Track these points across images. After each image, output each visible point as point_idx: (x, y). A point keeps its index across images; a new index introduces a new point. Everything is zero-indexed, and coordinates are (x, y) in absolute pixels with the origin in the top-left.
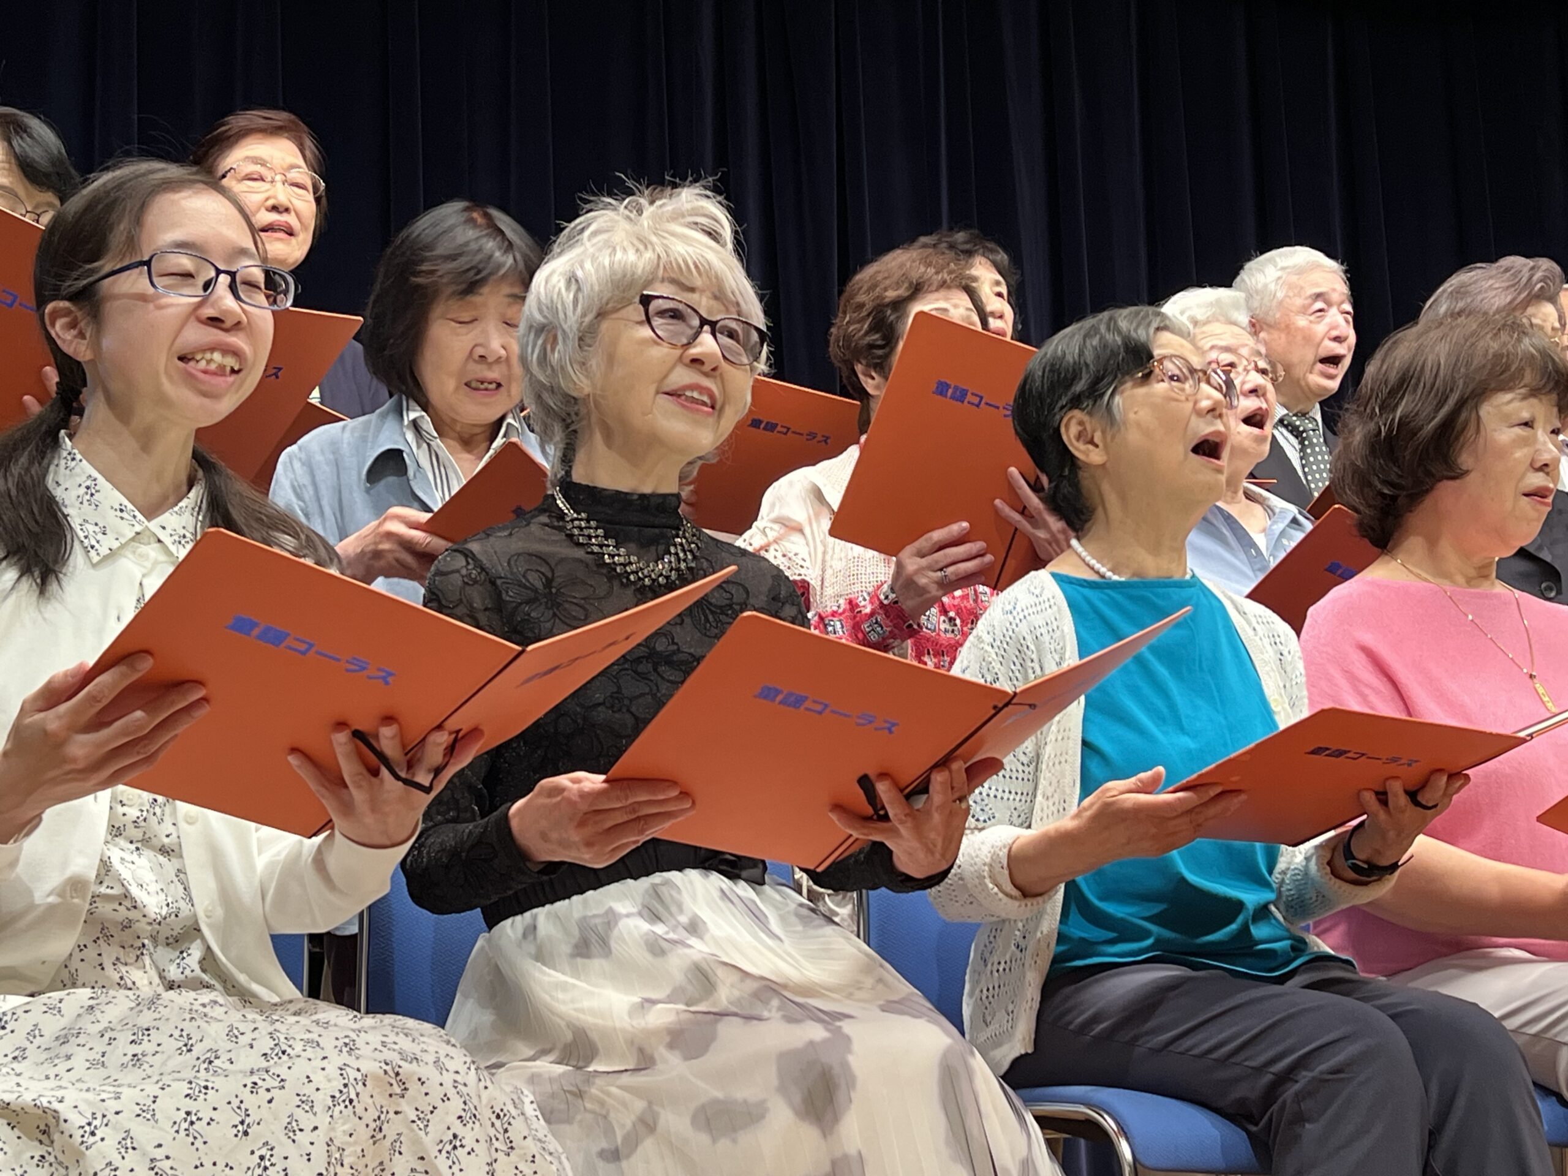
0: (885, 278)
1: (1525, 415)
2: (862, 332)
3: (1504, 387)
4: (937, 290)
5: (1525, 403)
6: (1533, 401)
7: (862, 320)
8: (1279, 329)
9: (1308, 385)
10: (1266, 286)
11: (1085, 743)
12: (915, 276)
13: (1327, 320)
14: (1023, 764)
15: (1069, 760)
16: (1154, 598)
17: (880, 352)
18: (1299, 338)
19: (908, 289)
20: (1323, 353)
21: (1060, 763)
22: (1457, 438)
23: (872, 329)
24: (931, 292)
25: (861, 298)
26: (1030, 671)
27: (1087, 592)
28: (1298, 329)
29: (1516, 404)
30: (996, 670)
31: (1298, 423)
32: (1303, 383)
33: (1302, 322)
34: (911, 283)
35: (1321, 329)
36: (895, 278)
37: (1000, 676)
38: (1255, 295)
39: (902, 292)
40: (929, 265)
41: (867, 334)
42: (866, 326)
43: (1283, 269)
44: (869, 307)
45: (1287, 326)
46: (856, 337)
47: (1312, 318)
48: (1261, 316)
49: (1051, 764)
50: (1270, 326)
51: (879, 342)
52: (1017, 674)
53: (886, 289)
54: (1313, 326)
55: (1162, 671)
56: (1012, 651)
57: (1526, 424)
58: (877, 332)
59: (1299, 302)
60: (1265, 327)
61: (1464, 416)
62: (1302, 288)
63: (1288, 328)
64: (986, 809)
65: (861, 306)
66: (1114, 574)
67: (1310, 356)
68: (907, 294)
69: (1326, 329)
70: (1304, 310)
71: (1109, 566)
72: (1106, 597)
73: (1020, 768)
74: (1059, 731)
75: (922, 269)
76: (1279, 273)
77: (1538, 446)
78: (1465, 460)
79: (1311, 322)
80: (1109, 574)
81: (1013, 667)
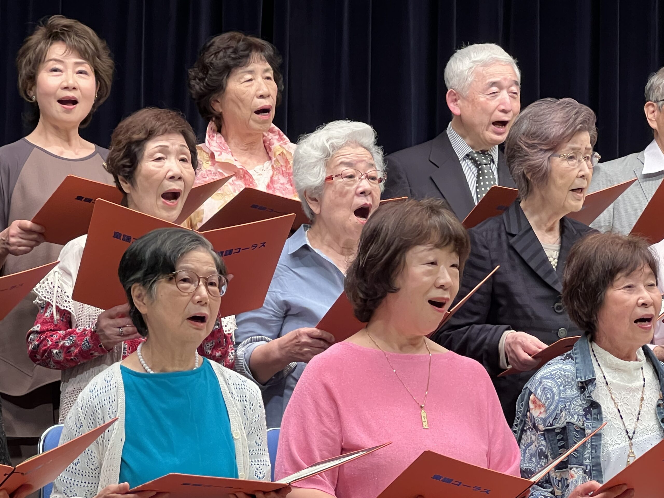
0: (134, 127)
1: (431, 259)
2: (120, 157)
3: (419, 243)
4: (162, 134)
5: (431, 252)
6: (438, 250)
7: (120, 150)
8: (468, 101)
9: (484, 137)
10: (462, 72)
11: (122, 460)
12: (149, 127)
13: (499, 98)
14: (92, 469)
15: (114, 469)
16: (169, 383)
17: (128, 170)
18: (479, 108)
19: (145, 134)
20: (494, 119)
21: (109, 470)
22: (393, 271)
23: (125, 156)
24: (159, 135)
25: (120, 137)
26: (98, 424)
27: (135, 378)
28: (478, 103)
29: (425, 253)
30: (82, 422)
31: (477, 159)
32: (482, 136)
33: (482, 99)
34: (147, 131)
35: (493, 104)
36: (138, 127)
37: (83, 424)
38: (456, 77)
39: (142, 136)
40: (159, 120)
41: (122, 159)
42: (121, 155)
43: (474, 62)
44: (124, 143)
45: (473, 100)
46: (116, 161)
47: (488, 97)
48: (459, 90)
49: (105, 471)
50: (464, 98)
51: (128, 164)
52: (91, 425)
53: (133, 133)
54: (488, 102)
55: (167, 422)
56: (90, 412)
57: (432, 263)
58: (127, 158)
59: (481, 86)
60: (461, 98)
61: (397, 258)
62: (484, 77)
63: (473, 102)
64: (73, 491)
65: (120, 142)
66: (152, 370)
67: (486, 120)
68: (144, 137)
69: (498, 103)
70: (483, 92)
71: (150, 366)
72: (144, 383)
73: (91, 471)
74: (109, 455)
75: (154, 122)
76: (472, 65)
77: (439, 275)
78: (398, 282)
79: (487, 99)
80: (149, 370)
81: (89, 421)
